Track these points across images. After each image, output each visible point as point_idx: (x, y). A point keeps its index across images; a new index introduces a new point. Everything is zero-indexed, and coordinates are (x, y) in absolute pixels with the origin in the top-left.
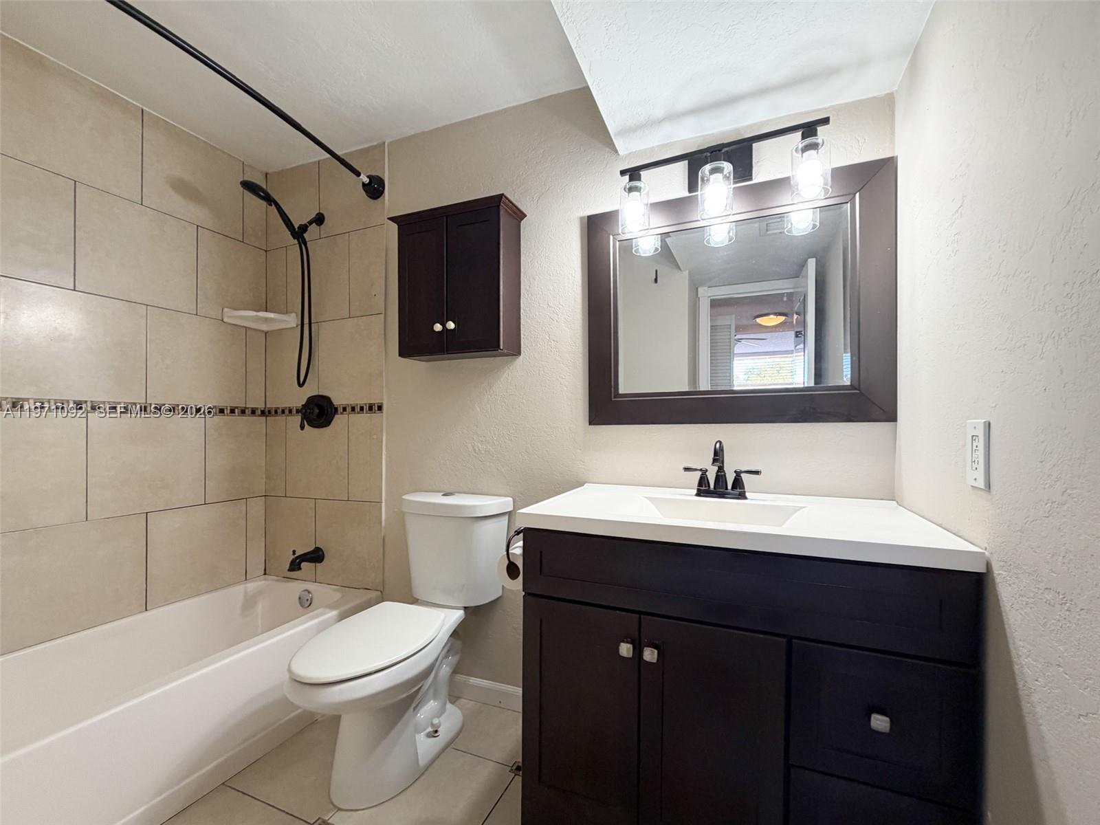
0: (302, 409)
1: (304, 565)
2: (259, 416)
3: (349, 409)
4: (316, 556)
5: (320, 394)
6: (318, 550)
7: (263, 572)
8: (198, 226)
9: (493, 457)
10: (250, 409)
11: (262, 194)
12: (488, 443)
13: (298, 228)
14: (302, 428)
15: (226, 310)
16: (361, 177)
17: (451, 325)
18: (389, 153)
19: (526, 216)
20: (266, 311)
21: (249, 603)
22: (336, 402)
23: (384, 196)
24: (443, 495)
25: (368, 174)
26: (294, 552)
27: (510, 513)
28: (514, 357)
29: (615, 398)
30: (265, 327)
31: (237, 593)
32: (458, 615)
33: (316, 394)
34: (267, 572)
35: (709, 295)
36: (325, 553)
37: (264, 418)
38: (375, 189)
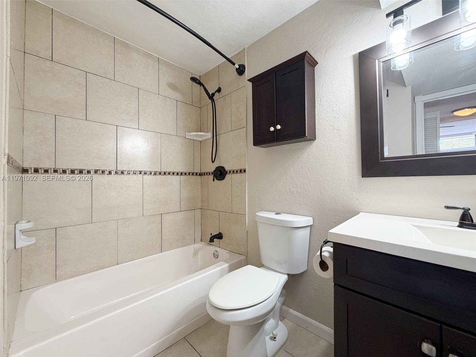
0: (214, 172)
1: (215, 240)
2: (198, 176)
3: (232, 172)
4: (219, 236)
5: (220, 166)
6: (220, 234)
7: (200, 240)
8: (177, 101)
9: (301, 195)
10: (195, 173)
11: (198, 81)
12: (298, 188)
13: (211, 95)
14: (214, 180)
15: (186, 133)
16: (235, 65)
17: (279, 127)
18: (247, 53)
19: (318, 63)
20: (201, 132)
21: (196, 253)
22: (227, 169)
23: (245, 74)
24: (276, 214)
25: (238, 64)
26: (211, 234)
27: (311, 226)
28: (313, 141)
29: (381, 160)
30: (200, 139)
31: (192, 248)
32: (285, 278)
33: (219, 166)
34: (202, 240)
35: (423, 100)
36: (223, 235)
37: (200, 176)
38: (241, 71)
